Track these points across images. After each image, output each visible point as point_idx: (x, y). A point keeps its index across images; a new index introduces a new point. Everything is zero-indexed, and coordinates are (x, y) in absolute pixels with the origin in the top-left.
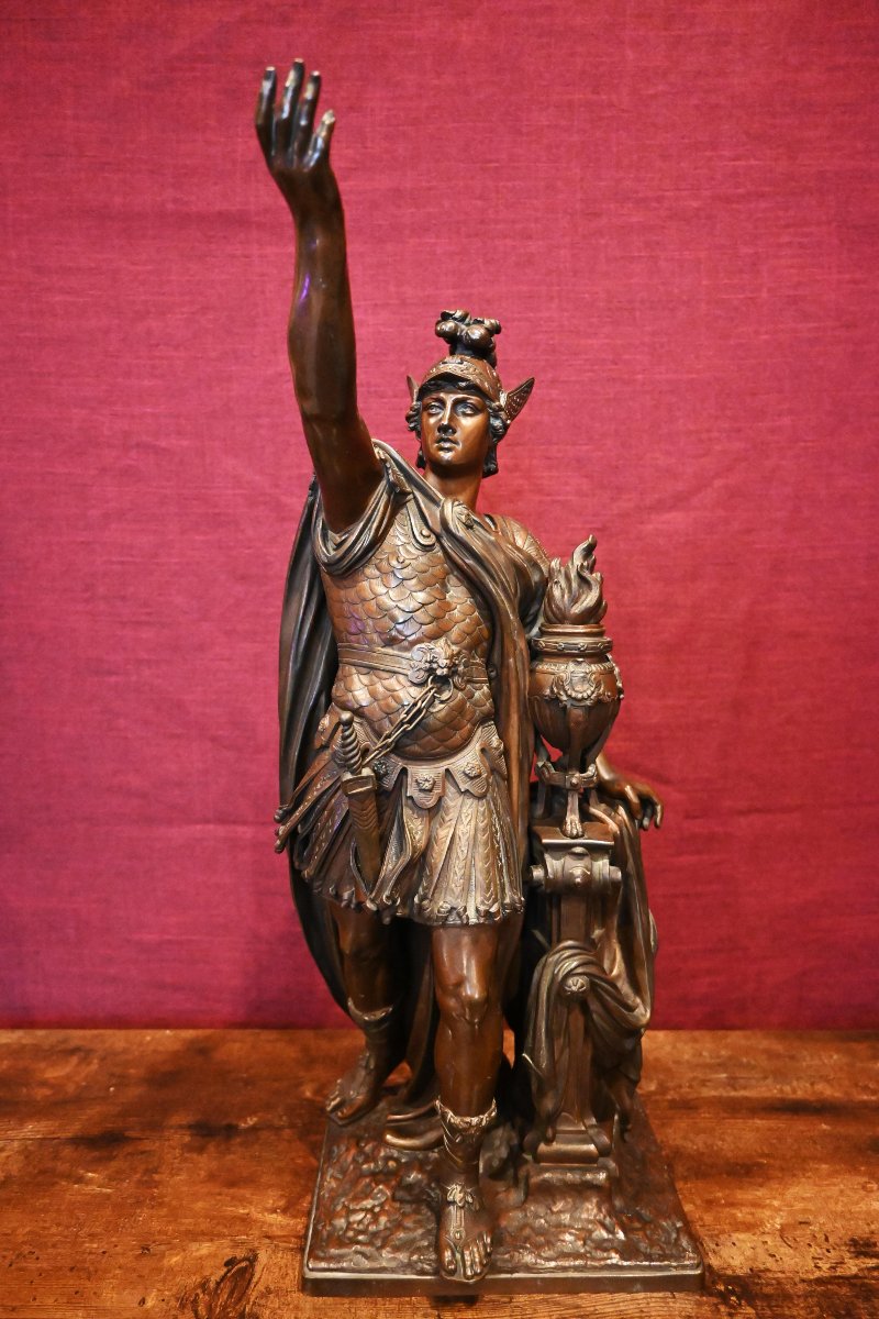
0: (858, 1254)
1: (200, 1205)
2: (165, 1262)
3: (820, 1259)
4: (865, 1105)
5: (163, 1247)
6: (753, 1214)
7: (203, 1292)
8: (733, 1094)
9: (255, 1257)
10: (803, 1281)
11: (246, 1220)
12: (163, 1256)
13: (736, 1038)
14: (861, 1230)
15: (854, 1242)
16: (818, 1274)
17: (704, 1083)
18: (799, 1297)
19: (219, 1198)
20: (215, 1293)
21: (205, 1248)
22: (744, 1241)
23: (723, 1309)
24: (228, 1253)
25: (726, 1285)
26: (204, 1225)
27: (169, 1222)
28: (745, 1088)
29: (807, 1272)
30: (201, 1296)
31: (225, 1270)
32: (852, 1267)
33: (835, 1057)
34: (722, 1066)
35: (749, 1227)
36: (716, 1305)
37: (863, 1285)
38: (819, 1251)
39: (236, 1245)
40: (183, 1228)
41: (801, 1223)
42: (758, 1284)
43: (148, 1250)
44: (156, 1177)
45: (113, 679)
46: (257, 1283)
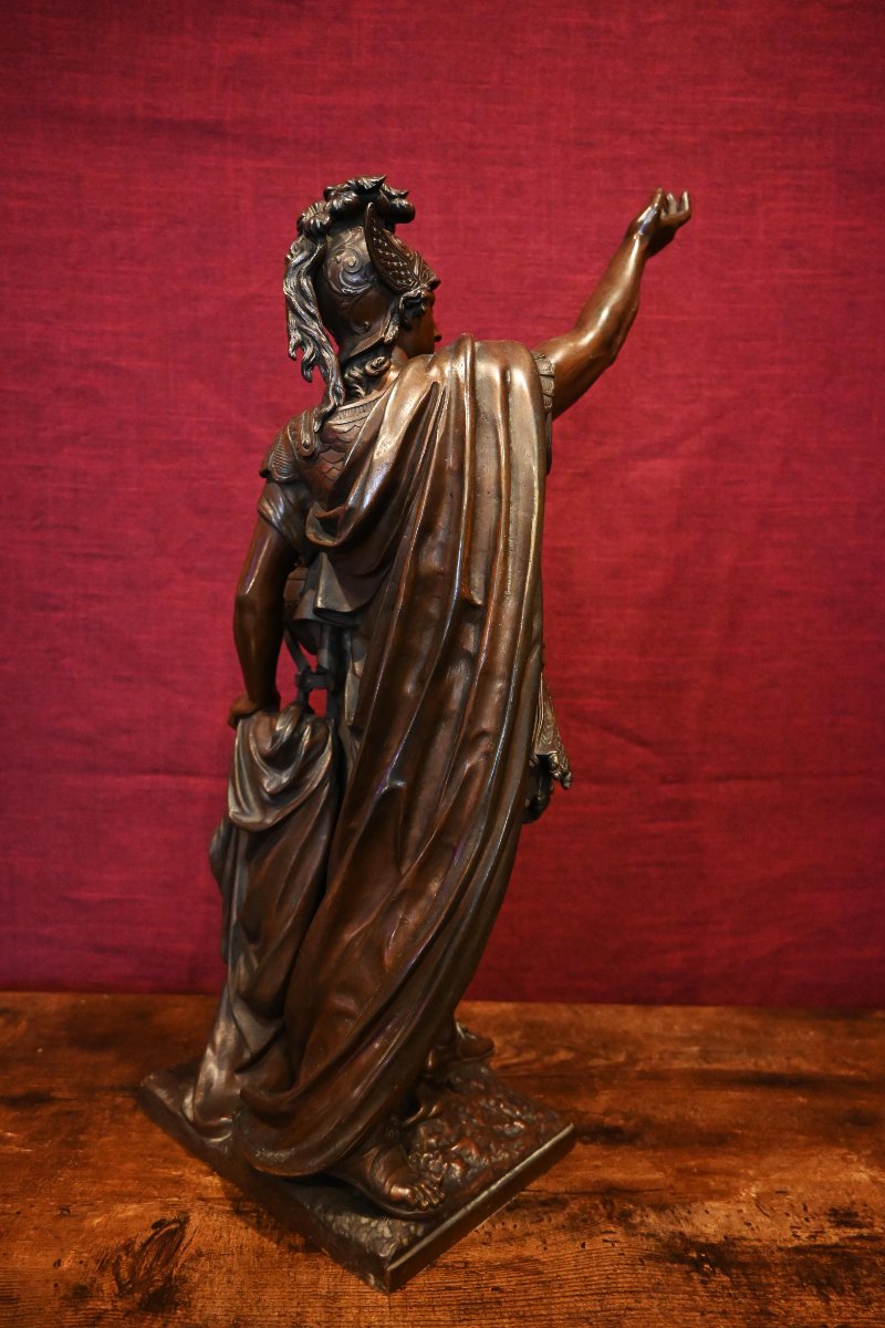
0: (838, 1224)
1: (129, 1165)
2: (86, 1224)
3: (799, 1228)
4: (844, 1080)
5: (85, 1208)
6: (727, 1183)
7: (127, 1254)
8: (705, 1066)
9: (187, 1220)
10: (780, 1249)
11: (178, 1182)
12: (83, 1217)
13: (708, 1012)
14: (843, 1200)
15: (834, 1212)
16: (796, 1243)
17: (675, 1055)
18: (776, 1265)
19: (150, 1159)
20: (138, 1257)
21: (132, 1210)
22: (718, 1209)
23: (695, 1276)
24: (157, 1215)
25: (699, 1252)
26: (132, 1187)
27: (95, 1183)
28: (718, 1061)
29: (785, 1240)
30: (124, 1258)
31: (152, 1232)
32: (833, 1236)
33: (811, 1033)
34: (693, 1040)
35: (722, 1195)
36: (687, 1273)
37: (844, 1254)
38: (797, 1220)
39: (166, 1207)
40: (108, 1189)
41: (777, 1192)
42: (732, 1252)
43: (68, 1211)
44: (82, 1138)
45: (61, 615)
46: (188, 1245)
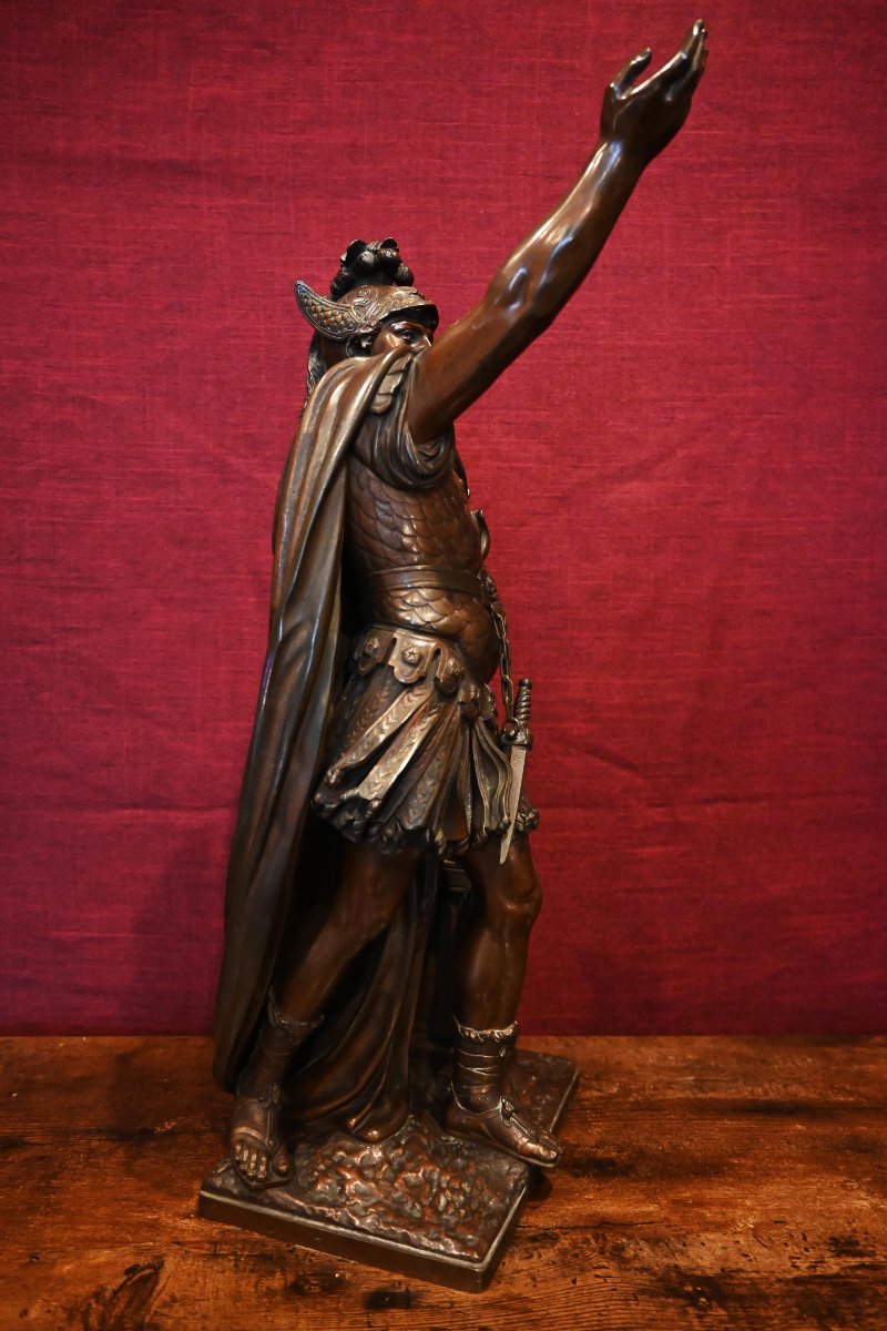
0: (838, 1254)
1: (102, 1211)
2: (56, 1271)
3: (799, 1258)
4: (844, 1106)
5: (55, 1256)
6: (723, 1214)
7: (97, 1302)
8: (700, 1096)
9: (161, 1265)
10: (779, 1280)
11: (153, 1226)
12: (53, 1264)
13: (703, 1043)
14: (842, 1227)
15: (834, 1241)
16: (796, 1273)
17: (669, 1086)
18: (775, 1297)
19: (124, 1203)
20: (110, 1304)
21: (104, 1256)
22: (714, 1241)
23: (691, 1310)
24: (131, 1260)
25: (694, 1286)
26: (106, 1232)
27: (66, 1228)
28: (714, 1090)
29: (784, 1271)
30: (94, 1306)
31: (125, 1278)
32: (833, 1266)
33: (809, 1060)
34: (689, 1069)
35: (720, 1227)
36: (682, 1307)
37: (846, 1284)
38: (797, 1250)
39: (140, 1252)
40: (79, 1235)
41: (776, 1222)
42: (729, 1284)
43: (37, 1258)
44: (55, 1183)
45: (37, 649)
46: (161, 1291)
